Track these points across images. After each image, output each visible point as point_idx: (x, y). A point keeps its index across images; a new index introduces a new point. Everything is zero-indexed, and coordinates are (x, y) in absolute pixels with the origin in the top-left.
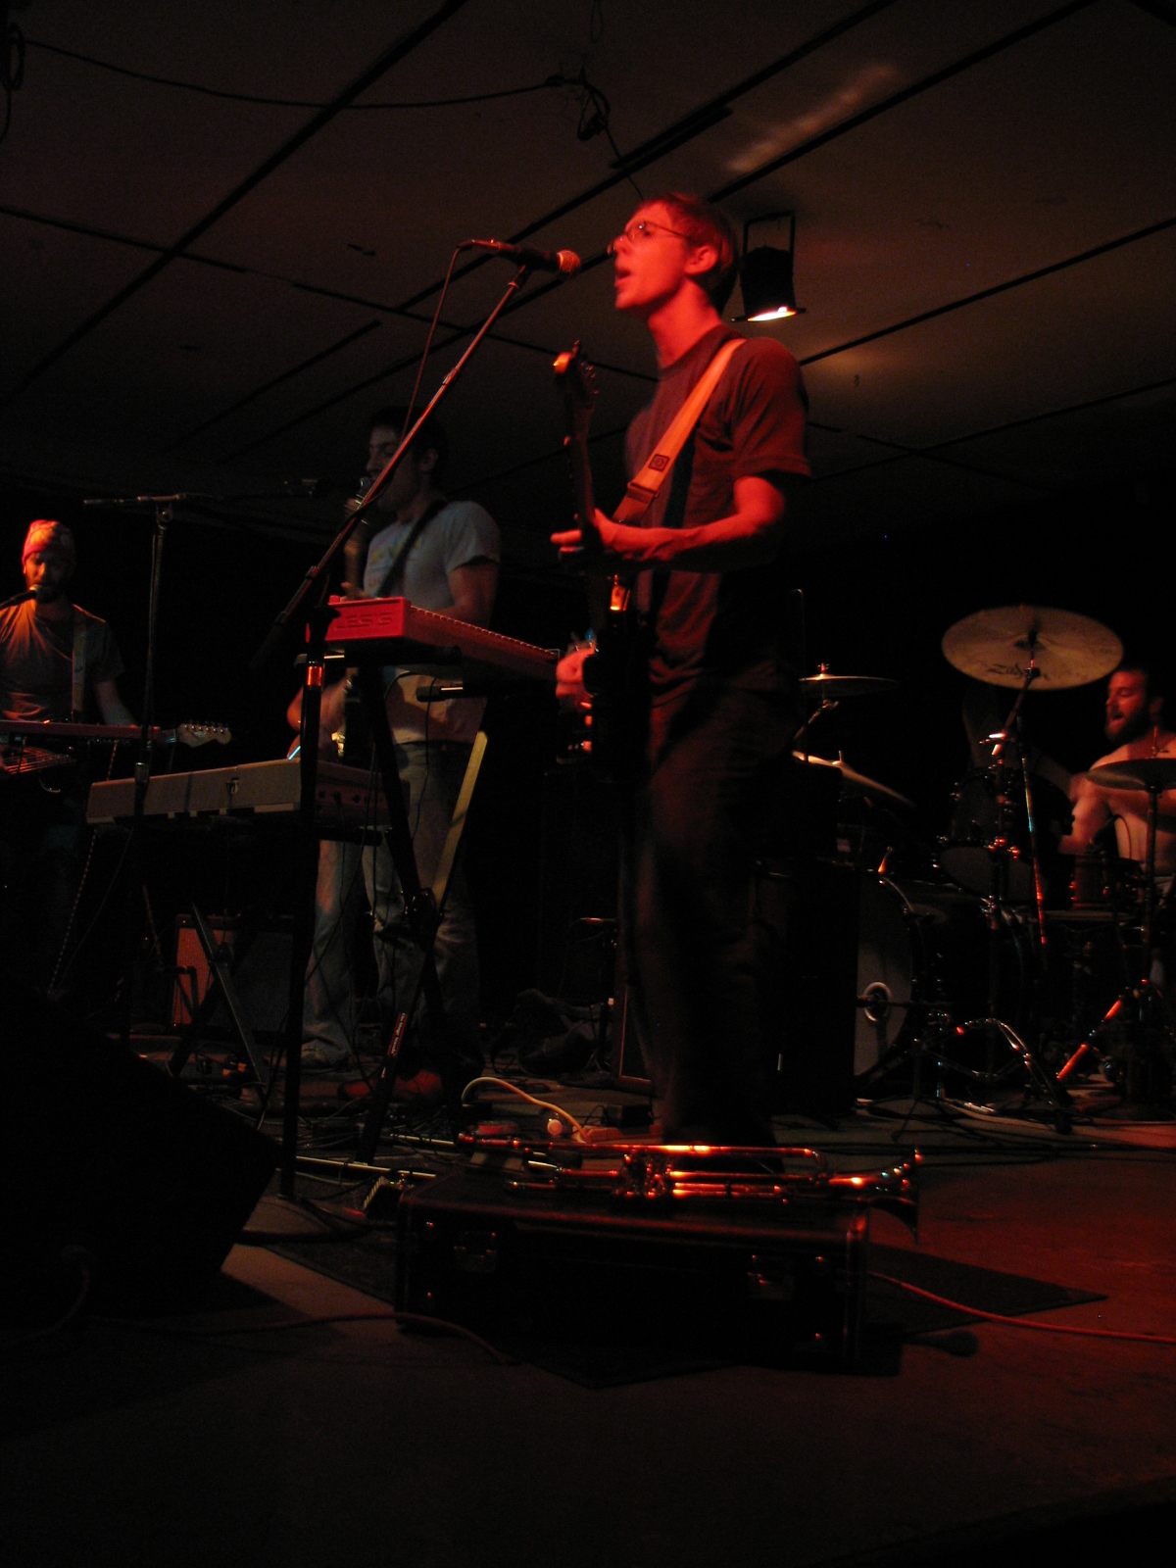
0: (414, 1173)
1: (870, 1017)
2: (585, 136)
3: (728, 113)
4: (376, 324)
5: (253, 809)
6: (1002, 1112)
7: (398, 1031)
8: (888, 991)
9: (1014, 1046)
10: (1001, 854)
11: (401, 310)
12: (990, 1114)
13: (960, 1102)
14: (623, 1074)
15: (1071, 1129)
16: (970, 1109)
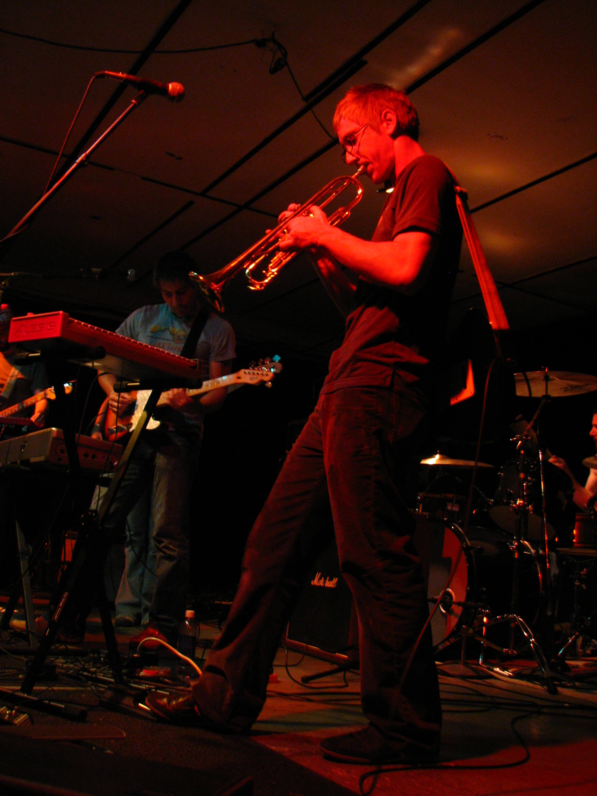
0: (52, 703)
1: (442, 610)
2: (273, 71)
3: (365, 63)
4: (191, 203)
5: (29, 460)
6: (516, 676)
7: (61, 604)
8: (453, 594)
9: (525, 634)
10: (521, 510)
11: (203, 194)
12: (509, 676)
13: (491, 668)
14: (288, 638)
15: (557, 691)
16: (497, 673)
